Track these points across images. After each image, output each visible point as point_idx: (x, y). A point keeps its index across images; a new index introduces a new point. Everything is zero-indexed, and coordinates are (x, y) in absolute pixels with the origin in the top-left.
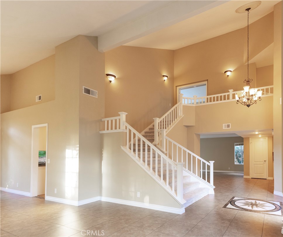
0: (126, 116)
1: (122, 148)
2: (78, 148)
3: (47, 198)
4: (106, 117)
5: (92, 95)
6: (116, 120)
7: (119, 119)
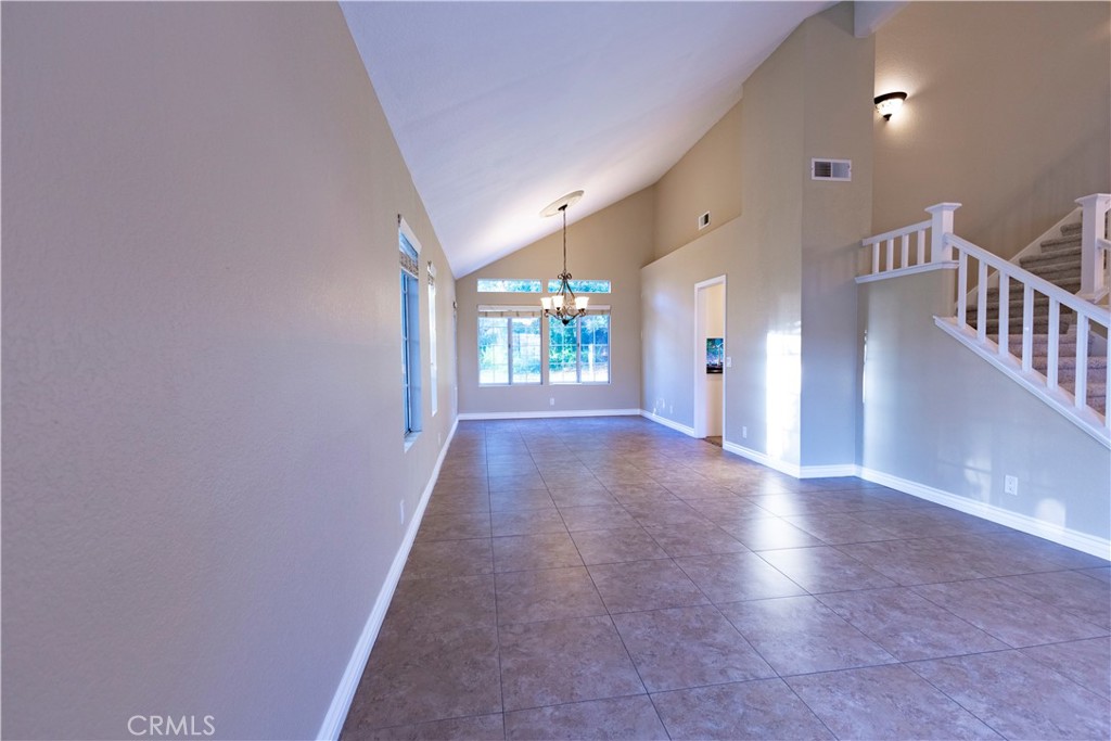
0: (957, 213)
1: (939, 322)
2: (800, 330)
3: (727, 445)
4: (875, 233)
5: (834, 176)
6: (914, 237)
7: (929, 232)
